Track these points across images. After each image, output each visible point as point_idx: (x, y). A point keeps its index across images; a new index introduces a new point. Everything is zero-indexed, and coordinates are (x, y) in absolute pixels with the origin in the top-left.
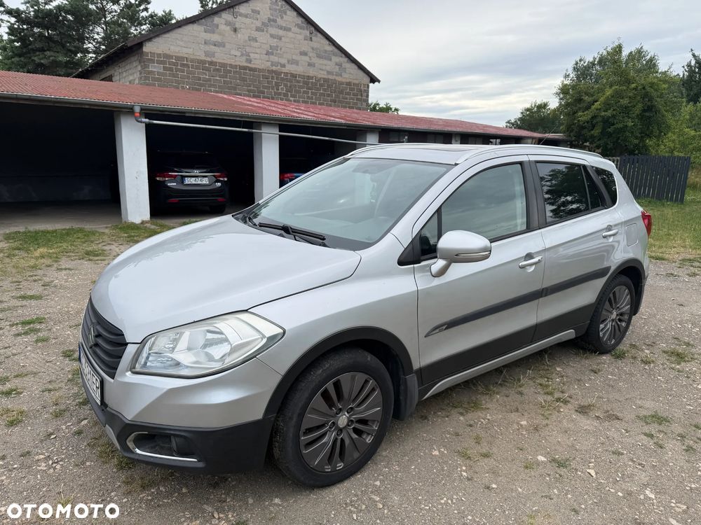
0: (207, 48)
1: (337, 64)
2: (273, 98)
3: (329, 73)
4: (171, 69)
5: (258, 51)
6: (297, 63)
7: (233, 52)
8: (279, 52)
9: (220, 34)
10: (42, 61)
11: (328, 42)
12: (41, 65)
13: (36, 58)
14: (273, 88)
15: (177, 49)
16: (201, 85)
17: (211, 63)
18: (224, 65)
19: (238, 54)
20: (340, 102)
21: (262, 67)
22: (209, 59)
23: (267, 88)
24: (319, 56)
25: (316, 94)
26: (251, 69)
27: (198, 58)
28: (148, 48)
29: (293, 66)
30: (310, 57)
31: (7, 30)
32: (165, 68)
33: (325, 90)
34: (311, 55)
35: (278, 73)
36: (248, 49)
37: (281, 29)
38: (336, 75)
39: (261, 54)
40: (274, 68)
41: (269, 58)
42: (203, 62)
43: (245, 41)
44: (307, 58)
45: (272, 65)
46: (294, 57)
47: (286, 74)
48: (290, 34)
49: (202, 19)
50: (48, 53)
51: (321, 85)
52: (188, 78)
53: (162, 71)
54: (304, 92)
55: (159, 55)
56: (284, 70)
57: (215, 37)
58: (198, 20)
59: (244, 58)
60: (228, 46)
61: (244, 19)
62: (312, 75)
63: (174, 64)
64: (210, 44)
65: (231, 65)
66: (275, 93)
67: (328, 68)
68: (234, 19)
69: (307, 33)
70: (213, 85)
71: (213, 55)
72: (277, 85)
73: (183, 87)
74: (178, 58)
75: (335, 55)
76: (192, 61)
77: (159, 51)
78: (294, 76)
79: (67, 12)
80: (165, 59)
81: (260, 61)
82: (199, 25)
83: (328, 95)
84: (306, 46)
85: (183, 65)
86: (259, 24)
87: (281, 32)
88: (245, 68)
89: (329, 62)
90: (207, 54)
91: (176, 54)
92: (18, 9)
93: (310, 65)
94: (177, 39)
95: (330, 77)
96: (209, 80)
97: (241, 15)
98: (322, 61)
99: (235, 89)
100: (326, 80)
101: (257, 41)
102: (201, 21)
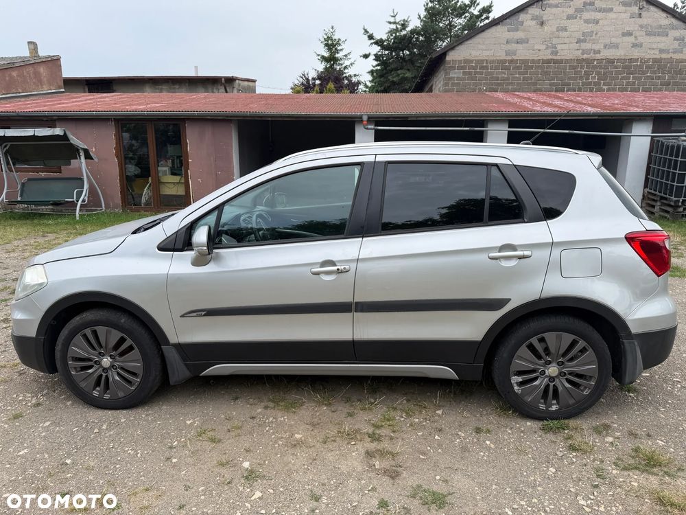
0: (509, 47)
1: (675, 39)
2: (580, 90)
3: (661, 51)
4: (470, 73)
5: (566, 40)
6: (616, 46)
7: (537, 47)
8: (594, 37)
9: (524, 31)
10: (395, 79)
11: (664, 15)
12: (394, 83)
13: (390, 78)
14: (581, 78)
15: (478, 53)
16: (499, 85)
17: (511, 61)
18: (525, 62)
19: (544, 47)
20: (675, 84)
21: (571, 57)
22: (510, 58)
23: (575, 79)
24: (649, 34)
25: (639, 79)
26: (556, 62)
27: (498, 58)
28: (451, 57)
29: (611, 50)
30: (636, 37)
31: (374, 58)
32: (464, 73)
33: (654, 72)
34: (638, 34)
35: (588, 61)
36: (555, 41)
37: (599, 11)
38: (674, 52)
39: (571, 43)
40: (585, 56)
41: (580, 46)
42: (503, 62)
43: (553, 33)
44: (631, 39)
45: (583, 54)
46: (614, 40)
47: (600, 61)
48: (611, 15)
49: (506, 19)
50: (399, 72)
51: (649, 67)
52: (486, 79)
53: (461, 76)
54: (623, 78)
55: (460, 62)
56: (598, 56)
57: (520, 35)
58: (501, 21)
59: (549, 51)
60: (531, 41)
61: (554, 10)
62: (636, 57)
63: (473, 68)
64: (512, 43)
65: (533, 61)
66: (584, 84)
67: (661, 46)
68: (542, 12)
69: (635, 9)
70: (512, 83)
71: (514, 53)
72: (587, 74)
73: (480, 90)
74: (478, 62)
75: (673, 28)
76: (492, 62)
77: (461, 58)
78: (611, 61)
79: (418, 34)
80: (465, 64)
81: (568, 50)
82: (502, 25)
83: (659, 78)
84: (632, 25)
85: (482, 68)
86: (571, 11)
87: (598, 15)
88: (549, 61)
89: (664, 39)
90: (507, 54)
91: (476, 58)
92: (381, 39)
93: (634, 45)
94: (479, 43)
95: (664, 56)
96: (508, 79)
97: (551, 6)
98: (653, 39)
99: (535, 84)
100: (655, 61)
101: (566, 30)
102: (505, 21)
